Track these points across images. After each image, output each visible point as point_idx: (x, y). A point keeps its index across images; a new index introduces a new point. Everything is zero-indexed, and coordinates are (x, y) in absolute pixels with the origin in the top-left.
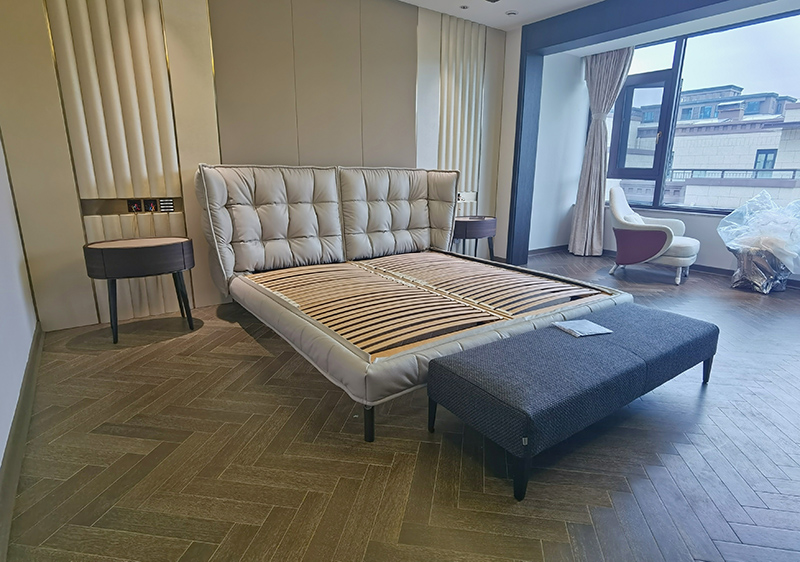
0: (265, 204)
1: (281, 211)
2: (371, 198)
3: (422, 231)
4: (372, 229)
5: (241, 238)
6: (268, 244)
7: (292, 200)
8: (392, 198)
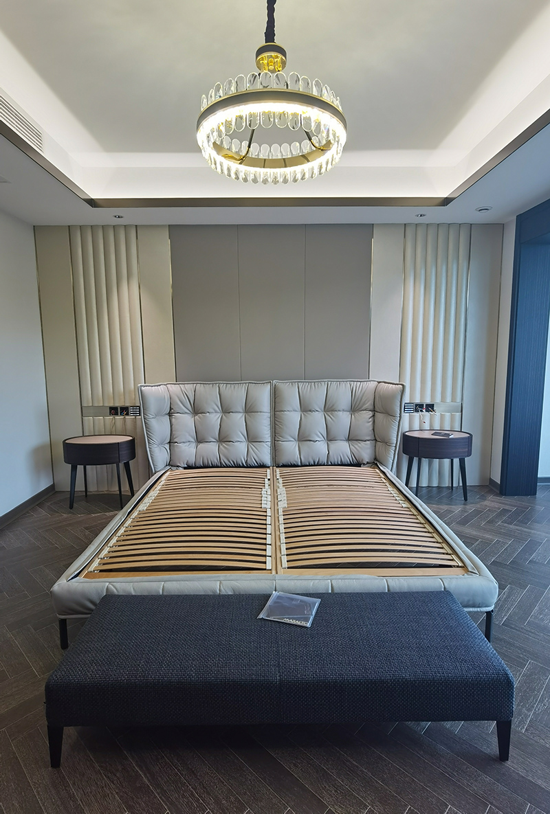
0: (201, 413)
1: (214, 419)
2: (305, 408)
3: (363, 443)
4: (303, 438)
5: (175, 440)
6: (201, 445)
7: (226, 410)
8: (329, 409)
